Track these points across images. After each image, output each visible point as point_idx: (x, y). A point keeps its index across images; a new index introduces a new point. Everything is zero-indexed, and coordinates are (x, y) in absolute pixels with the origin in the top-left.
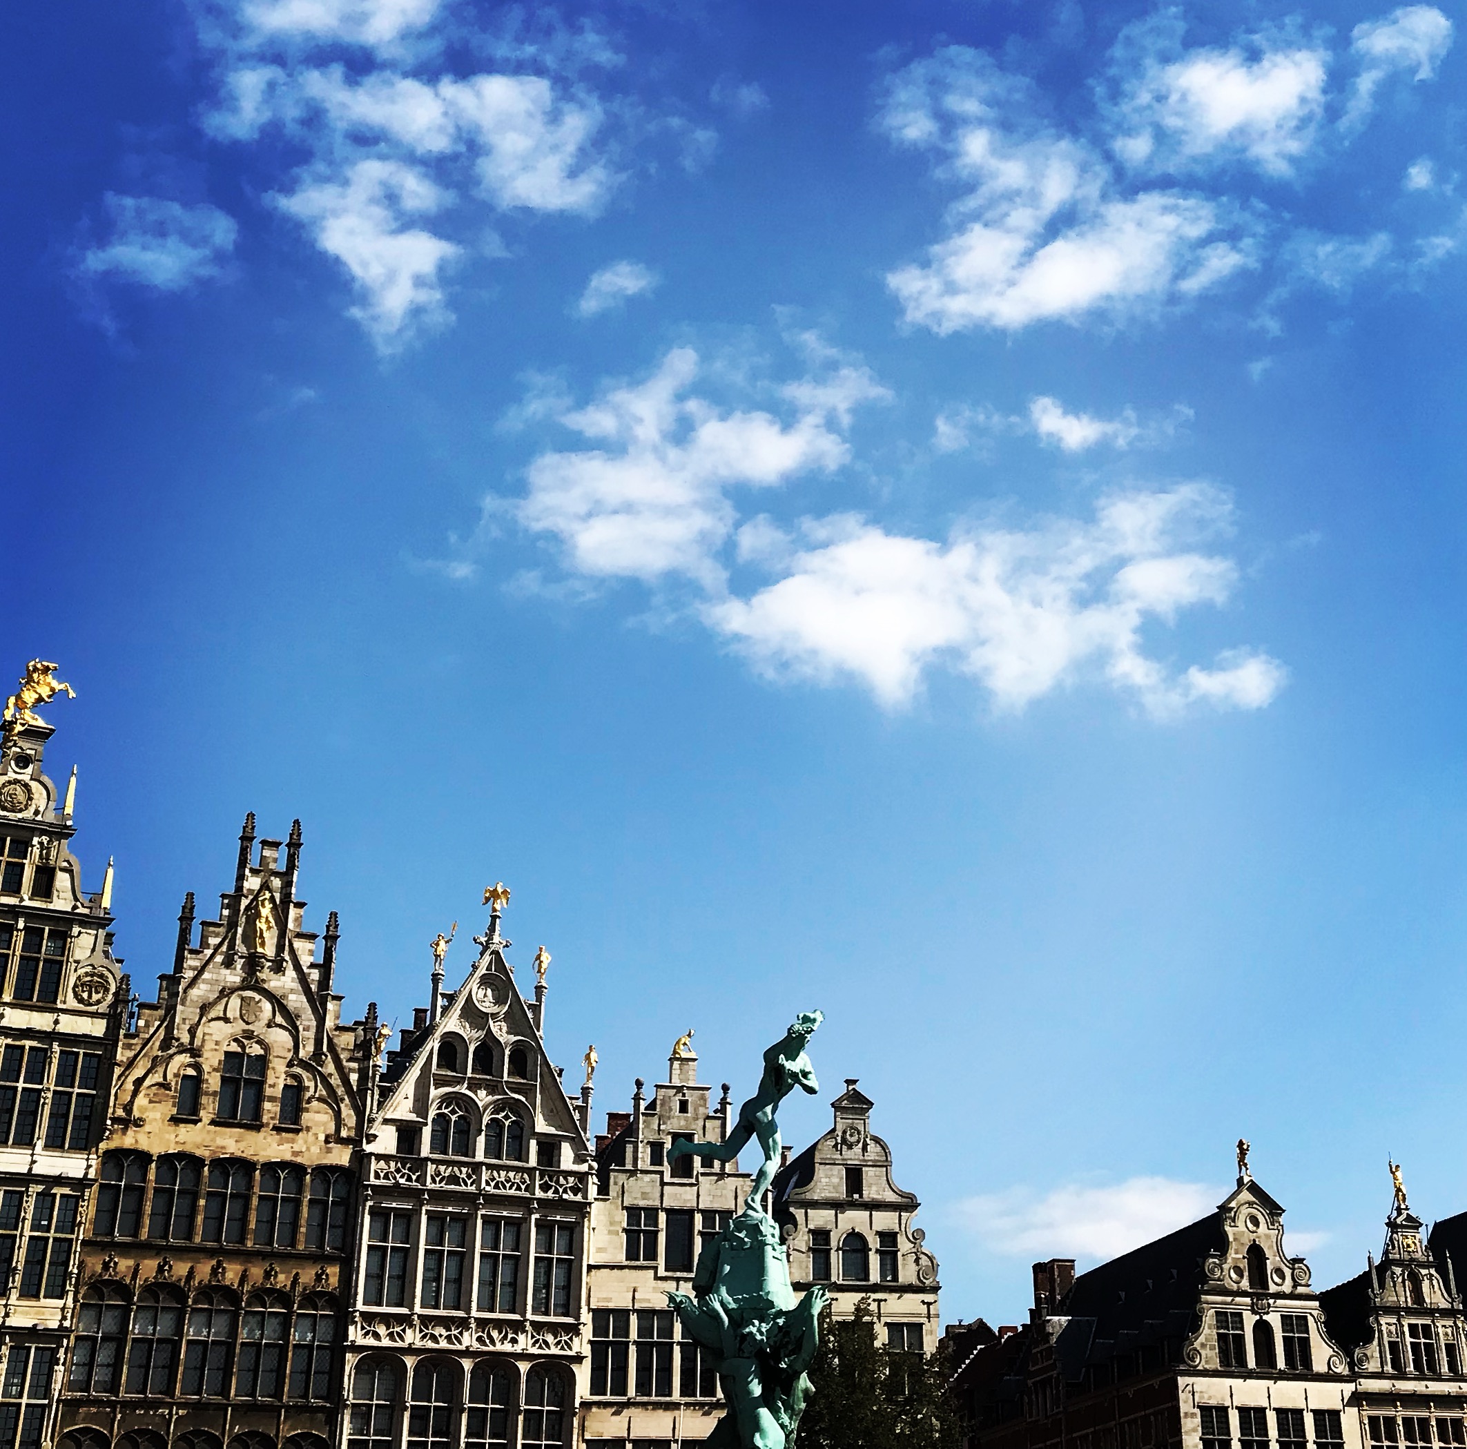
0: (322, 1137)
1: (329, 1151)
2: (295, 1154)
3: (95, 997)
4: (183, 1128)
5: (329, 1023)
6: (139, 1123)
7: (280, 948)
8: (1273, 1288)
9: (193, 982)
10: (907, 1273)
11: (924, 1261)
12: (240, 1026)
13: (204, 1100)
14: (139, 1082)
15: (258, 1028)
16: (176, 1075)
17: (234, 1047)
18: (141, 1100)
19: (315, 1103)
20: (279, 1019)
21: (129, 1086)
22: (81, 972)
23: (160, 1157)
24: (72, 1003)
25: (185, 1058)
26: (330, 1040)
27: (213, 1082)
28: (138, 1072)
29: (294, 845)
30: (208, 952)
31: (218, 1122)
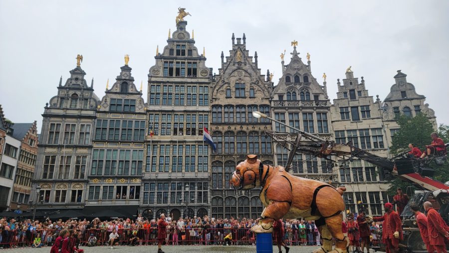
0: (260, 99)
1: (263, 101)
2: (255, 102)
3: (205, 75)
4: (228, 99)
5: (258, 75)
6: (219, 99)
7: (245, 60)
11: (430, 111)
12: (238, 77)
13: (232, 93)
14: (217, 91)
15: (242, 77)
16: (225, 89)
17: (238, 82)
18: (218, 94)
19: (258, 92)
20: (247, 75)
21: (215, 92)
22: (201, 70)
23: (224, 106)
24: (200, 76)
25: (227, 85)
26: (259, 78)
27: (234, 89)
28: (217, 88)
29: (244, 38)
30: (228, 63)
31: (236, 97)
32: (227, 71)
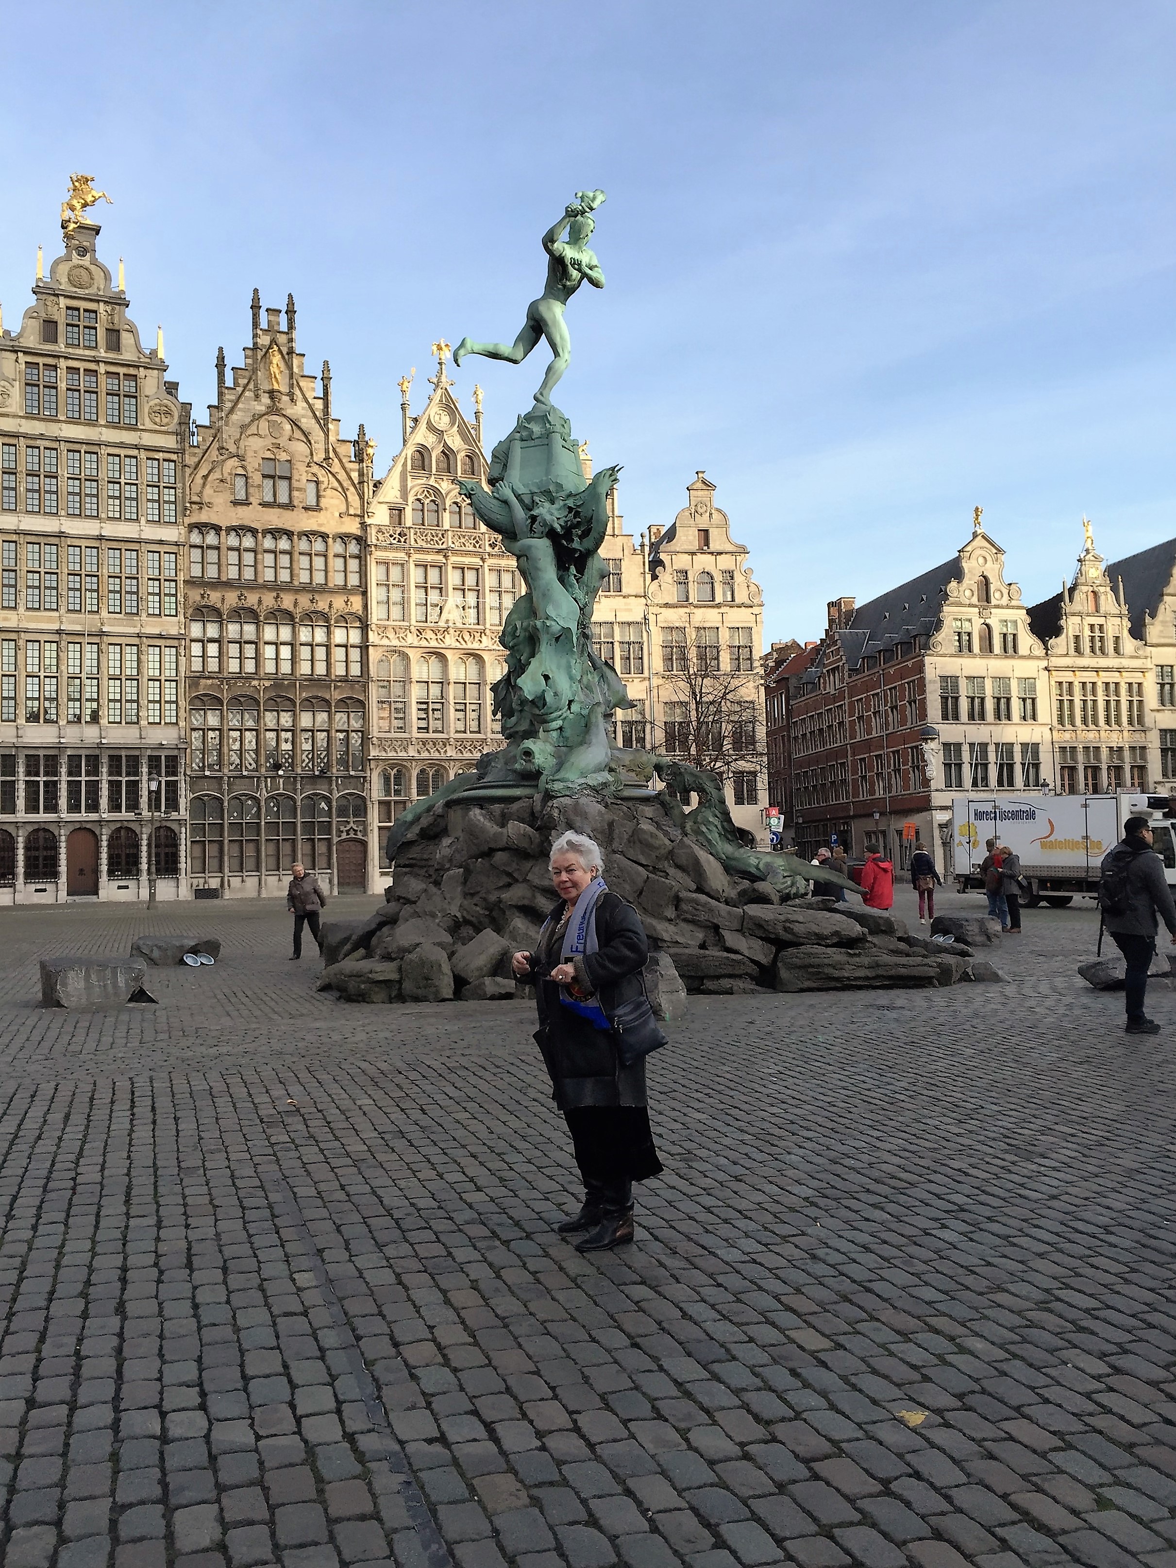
0: (337, 514)
1: (342, 523)
2: (320, 525)
3: (165, 420)
4: (239, 509)
5: (332, 438)
6: (209, 505)
7: (291, 386)
8: (994, 602)
9: (232, 411)
10: (741, 596)
11: (753, 588)
12: (270, 440)
13: (251, 490)
14: (205, 477)
15: (283, 441)
16: (230, 474)
17: (269, 455)
18: (208, 491)
19: (329, 491)
20: (298, 434)
21: (199, 480)
22: (152, 403)
23: (228, 527)
24: (149, 425)
25: (233, 462)
26: (334, 450)
27: (256, 478)
28: (203, 471)
29: (291, 312)
30: (239, 389)
31: (264, 505)
32: (234, 417)
